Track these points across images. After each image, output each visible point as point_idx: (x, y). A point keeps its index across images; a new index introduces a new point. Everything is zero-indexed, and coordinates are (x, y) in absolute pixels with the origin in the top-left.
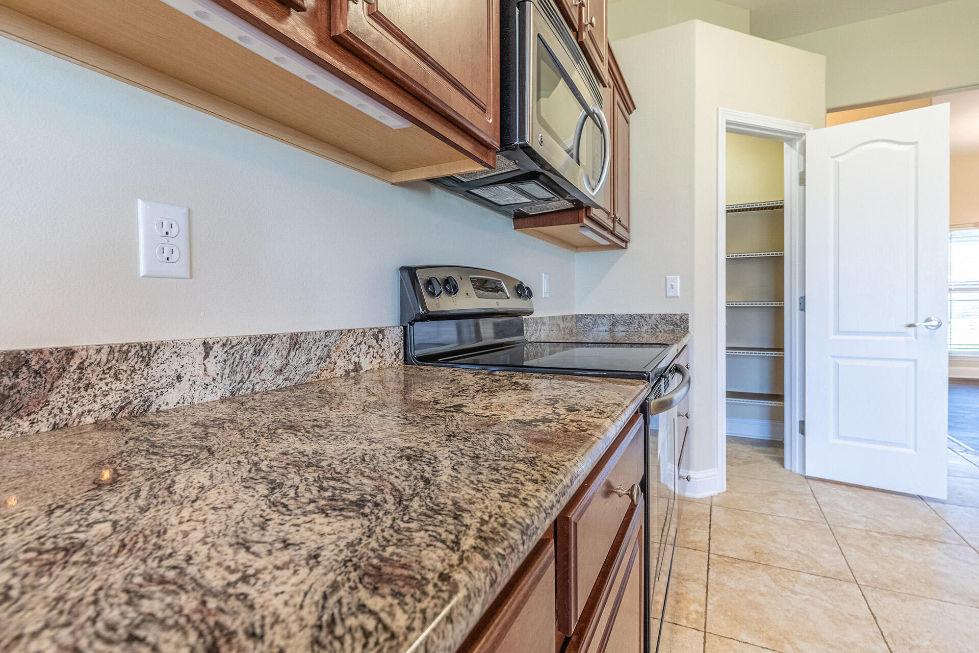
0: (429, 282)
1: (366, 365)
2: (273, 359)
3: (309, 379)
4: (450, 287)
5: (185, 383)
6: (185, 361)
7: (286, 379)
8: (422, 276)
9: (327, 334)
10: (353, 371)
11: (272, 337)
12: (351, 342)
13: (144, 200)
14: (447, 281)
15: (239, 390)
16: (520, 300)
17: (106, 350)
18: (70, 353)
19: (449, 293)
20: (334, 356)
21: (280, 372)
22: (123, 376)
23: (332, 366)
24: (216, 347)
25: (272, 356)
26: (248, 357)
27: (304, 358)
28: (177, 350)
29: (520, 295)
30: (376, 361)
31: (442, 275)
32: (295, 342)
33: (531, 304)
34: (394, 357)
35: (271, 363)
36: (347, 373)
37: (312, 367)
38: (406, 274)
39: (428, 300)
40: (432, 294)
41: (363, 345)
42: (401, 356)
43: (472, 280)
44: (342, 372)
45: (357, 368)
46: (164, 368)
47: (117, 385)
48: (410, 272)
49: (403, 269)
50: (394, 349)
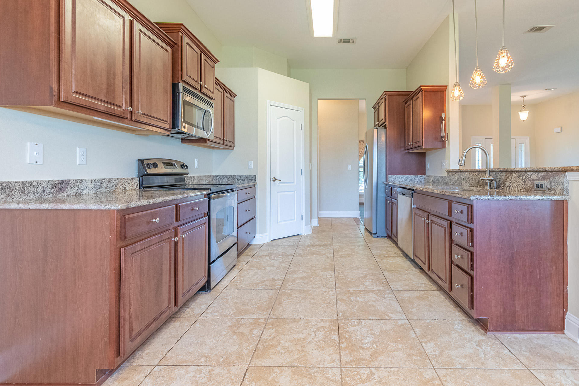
0: (148, 164)
1: (127, 189)
2: (105, 185)
3: (113, 191)
4: (155, 166)
5: (87, 189)
6: (87, 184)
7: (107, 190)
8: (145, 162)
9: (117, 179)
10: (124, 190)
11: (104, 179)
12: (124, 181)
13: (79, 148)
14: (154, 164)
15: (97, 192)
16: (183, 170)
17: (75, 180)
18: (69, 181)
19: (155, 167)
20: (119, 185)
21: (106, 188)
22: (77, 186)
23: (118, 188)
24: (93, 181)
25: (104, 184)
26: (99, 184)
27: (112, 185)
28: (86, 181)
29: (183, 168)
30: (130, 187)
31: (152, 162)
32: (110, 180)
33: (188, 171)
34: (136, 186)
35: (104, 186)
36: (122, 190)
37: (114, 187)
38: (140, 162)
39: (148, 170)
40: (149, 168)
41: (127, 183)
42: (138, 186)
43: (163, 163)
44: (121, 190)
45: (125, 189)
46: (84, 185)
47: (76, 188)
48: (141, 161)
49: (139, 160)
50: (136, 184)
